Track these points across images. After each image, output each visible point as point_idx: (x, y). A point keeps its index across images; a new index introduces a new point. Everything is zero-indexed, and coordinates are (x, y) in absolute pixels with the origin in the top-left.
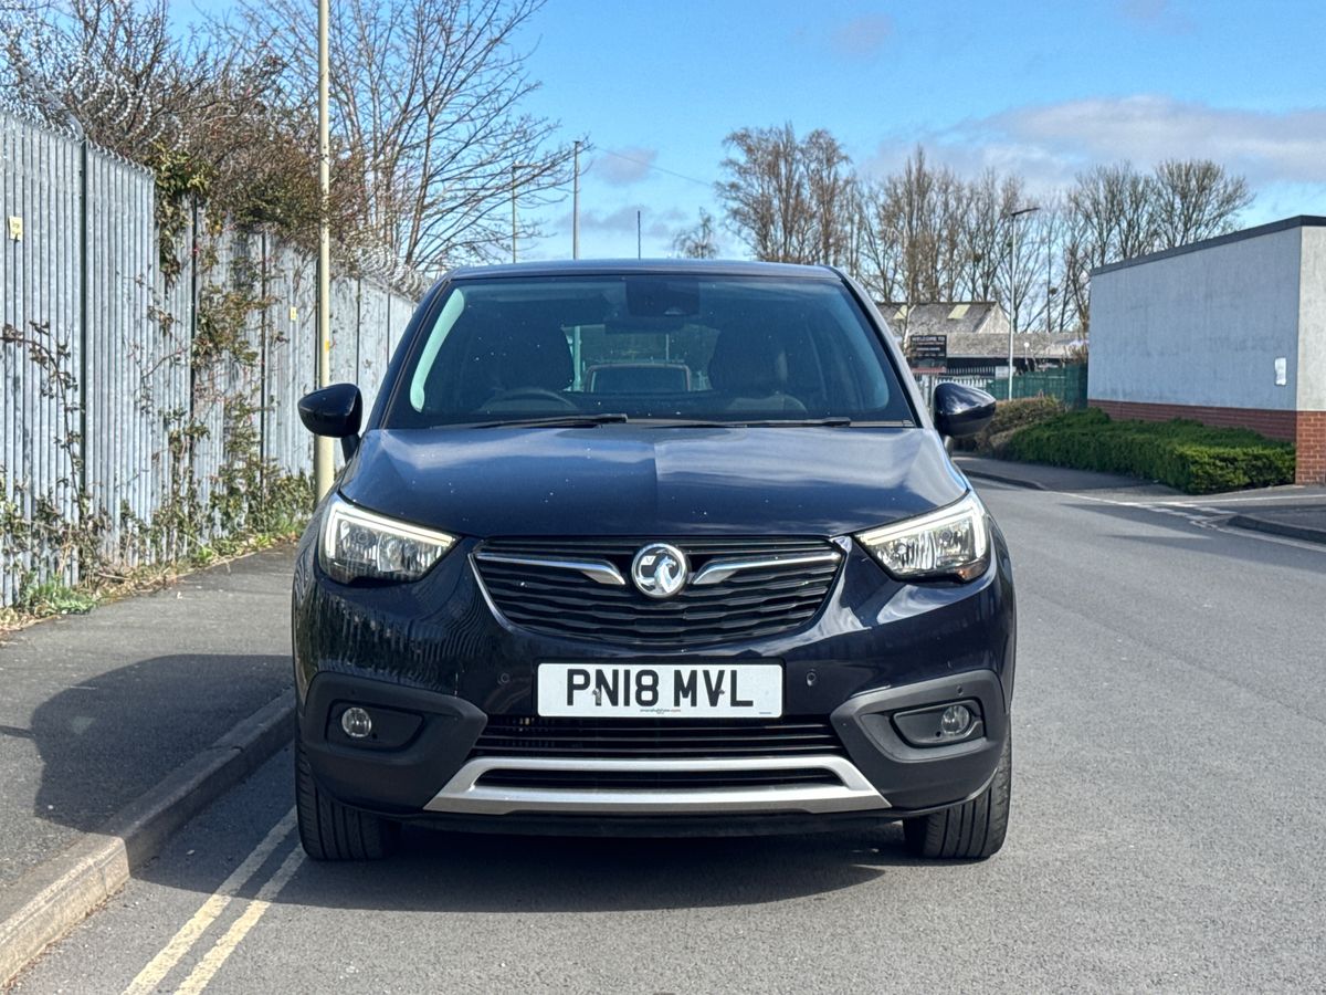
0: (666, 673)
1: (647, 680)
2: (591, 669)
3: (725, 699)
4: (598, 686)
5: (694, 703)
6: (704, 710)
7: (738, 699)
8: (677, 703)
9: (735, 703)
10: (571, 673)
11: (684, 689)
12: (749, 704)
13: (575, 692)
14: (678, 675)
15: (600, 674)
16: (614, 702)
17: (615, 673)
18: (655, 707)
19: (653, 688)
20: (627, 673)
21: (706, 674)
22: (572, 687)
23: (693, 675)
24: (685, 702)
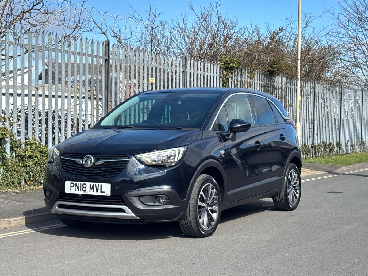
0: (88, 184)
1: (84, 186)
2: (75, 182)
3: (99, 191)
4: (76, 187)
5: (93, 191)
6: (95, 193)
7: (102, 191)
8: (90, 191)
9: (101, 192)
10: (71, 183)
11: (91, 188)
12: (104, 192)
13: (72, 188)
14: (90, 185)
15: (76, 184)
16: (79, 190)
17: (79, 184)
18: (86, 192)
19: (85, 188)
20: (81, 184)
21: (96, 185)
22: (71, 187)
23: (93, 185)
24: (92, 191)
